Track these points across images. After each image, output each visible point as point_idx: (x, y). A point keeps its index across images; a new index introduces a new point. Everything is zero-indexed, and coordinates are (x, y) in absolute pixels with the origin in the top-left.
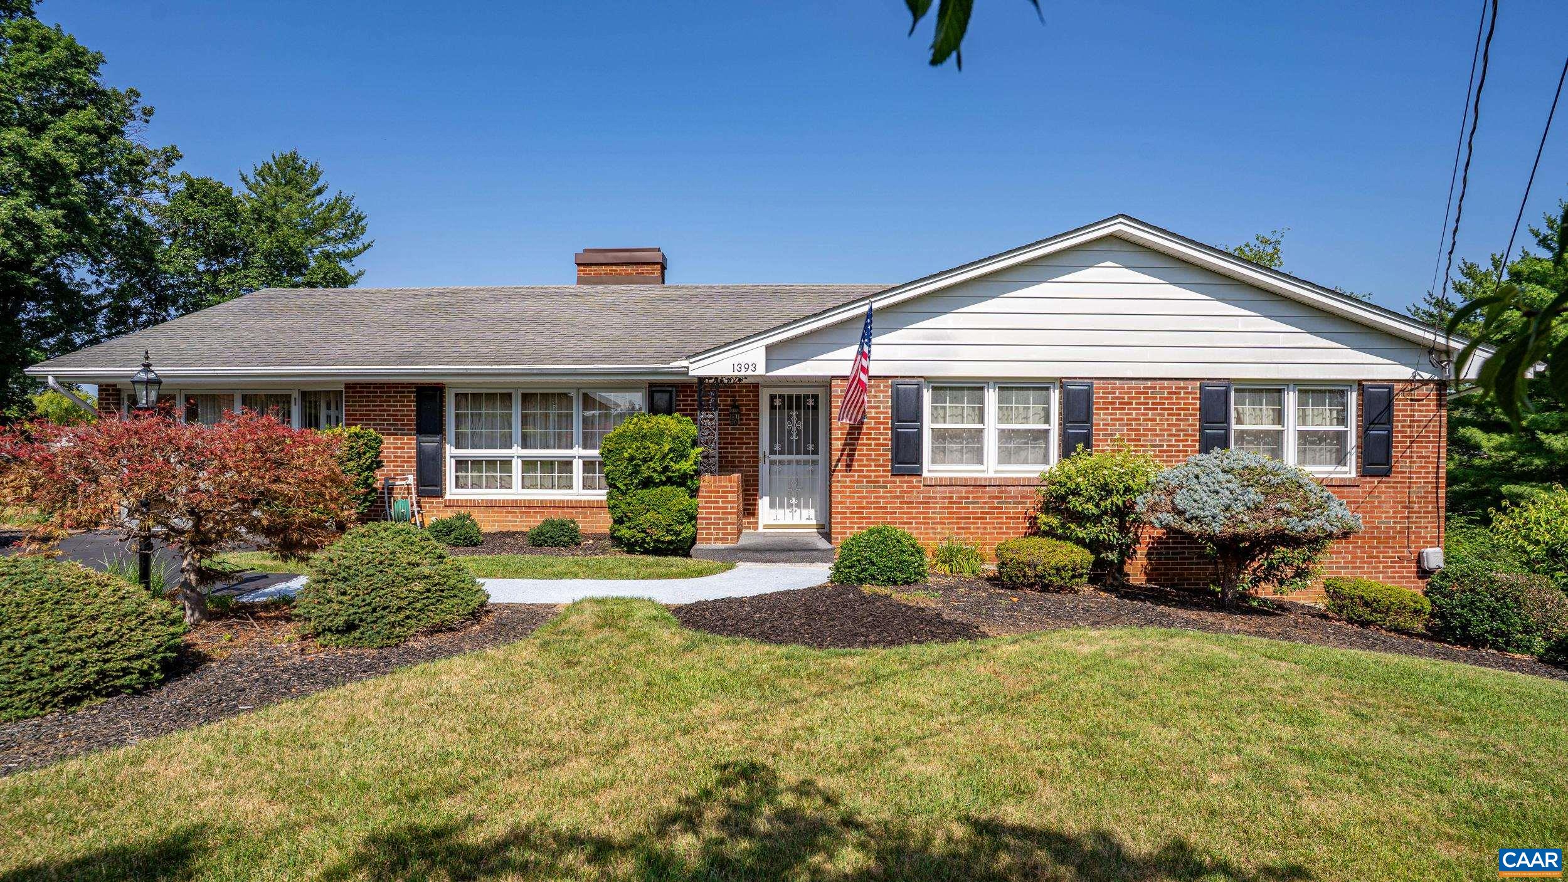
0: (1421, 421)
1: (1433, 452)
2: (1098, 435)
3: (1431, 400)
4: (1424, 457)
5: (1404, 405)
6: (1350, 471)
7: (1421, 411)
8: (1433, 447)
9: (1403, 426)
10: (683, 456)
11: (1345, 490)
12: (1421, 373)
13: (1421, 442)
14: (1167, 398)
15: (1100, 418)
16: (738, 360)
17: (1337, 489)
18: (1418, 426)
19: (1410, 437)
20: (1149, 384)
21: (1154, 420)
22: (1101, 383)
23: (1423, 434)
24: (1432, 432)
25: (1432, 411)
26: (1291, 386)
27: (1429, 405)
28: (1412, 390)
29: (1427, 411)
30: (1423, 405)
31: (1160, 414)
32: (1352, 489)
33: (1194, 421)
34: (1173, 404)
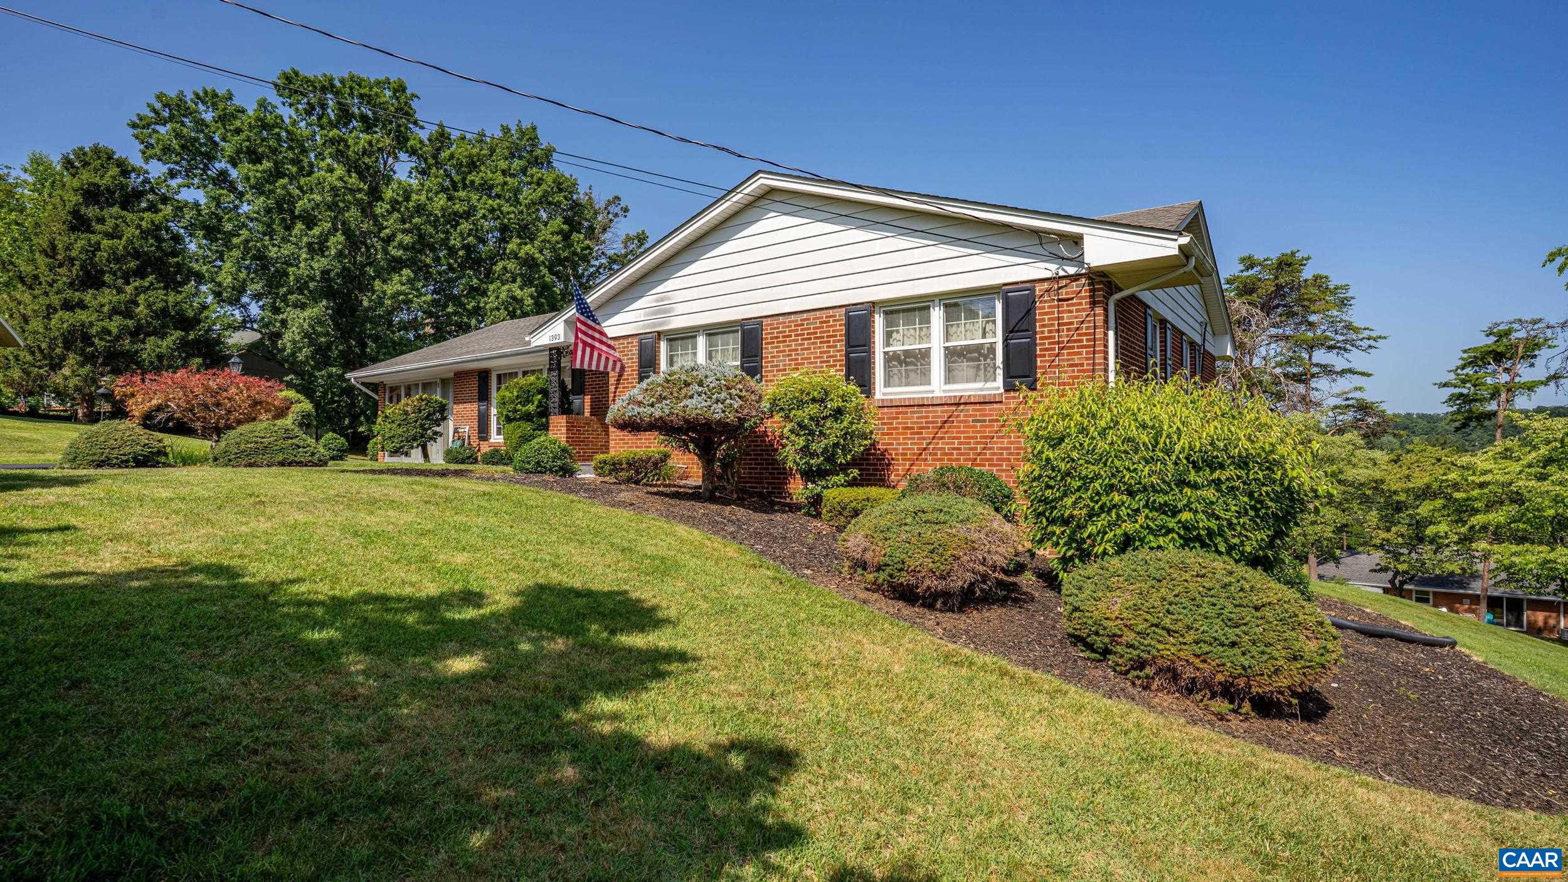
0: (1072, 323)
1: (1087, 359)
2: (767, 366)
3: (1082, 298)
4: (1076, 365)
5: (1050, 307)
6: (996, 385)
7: (1070, 311)
8: (1087, 353)
9: (1050, 331)
10: (528, 401)
11: (988, 407)
12: (1066, 268)
13: (1073, 348)
14: (818, 328)
15: (768, 351)
16: (551, 333)
17: (978, 407)
18: (1068, 330)
19: (1059, 343)
20: (805, 316)
21: (809, 349)
22: (769, 321)
23: (1075, 337)
24: (1085, 334)
25: (1084, 310)
26: (937, 302)
27: (1081, 304)
28: (1060, 288)
29: (1078, 311)
30: (1073, 305)
31: (814, 343)
32: (995, 406)
33: (841, 346)
34: (824, 332)
